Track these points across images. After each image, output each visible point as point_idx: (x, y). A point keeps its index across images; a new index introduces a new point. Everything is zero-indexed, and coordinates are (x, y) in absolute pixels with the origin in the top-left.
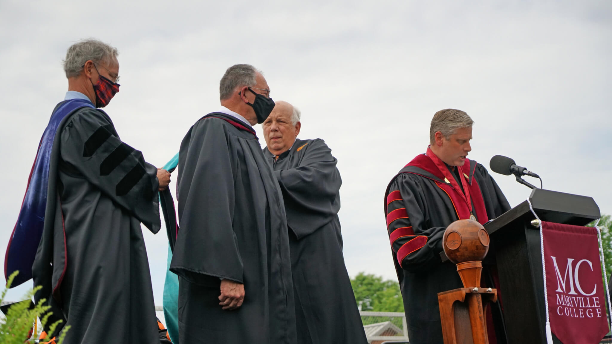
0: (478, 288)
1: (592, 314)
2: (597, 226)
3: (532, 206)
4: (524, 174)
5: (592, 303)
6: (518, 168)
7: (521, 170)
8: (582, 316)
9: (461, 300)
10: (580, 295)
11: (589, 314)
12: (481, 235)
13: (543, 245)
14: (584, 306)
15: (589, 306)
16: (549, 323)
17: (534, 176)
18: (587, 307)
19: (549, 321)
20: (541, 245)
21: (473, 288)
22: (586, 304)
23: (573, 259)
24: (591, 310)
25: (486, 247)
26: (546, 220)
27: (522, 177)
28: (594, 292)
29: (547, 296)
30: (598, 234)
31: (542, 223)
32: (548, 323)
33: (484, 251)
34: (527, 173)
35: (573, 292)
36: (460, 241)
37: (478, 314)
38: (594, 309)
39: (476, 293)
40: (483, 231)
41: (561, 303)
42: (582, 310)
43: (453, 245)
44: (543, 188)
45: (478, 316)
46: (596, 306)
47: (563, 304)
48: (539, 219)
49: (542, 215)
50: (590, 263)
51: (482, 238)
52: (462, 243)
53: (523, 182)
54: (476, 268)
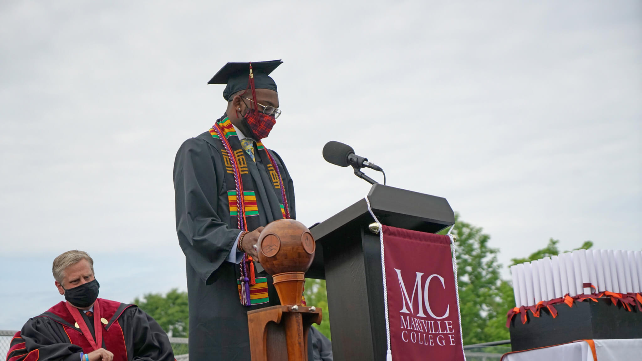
0: (298, 306)
1: (444, 341)
2: (450, 234)
3: (371, 206)
4: (364, 166)
5: (444, 328)
6: (357, 159)
7: (360, 161)
8: (432, 344)
9: (276, 321)
10: (429, 318)
11: (439, 342)
12: (305, 240)
13: (384, 255)
14: (434, 332)
15: (440, 332)
16: (391, 351)
17: (376, 168)
18: (438, 332)
19: (391, 349)
20: (381, 254)
21: (292, 306)
22: (436, 329)
23: (423, 274)
24: (443, 336)
25: (311, 254)
26: (388, 225)
27: (362, 170)
28: (447, 315)
29: (389, 317)
30: (451, 243)
31: (382, 227)
32: (389, 351)
33: (308, 259)
34: (368, 165)
35: (421, 314)
36: (279, 246)
37: (297, 338)
38: (446, 335)
39: (296, 312)
40: (308, 234)
41: (405, 326)
42: (432, 336)
43: (269, 251)
44: (386, 185)
45: (297, 342)
46: (449, 332)
47: (409, 328)
48: (379, 223)
49: (384, 217)
50: (442, 280)
51: (306, 243)
52: (281, 249)
53: (362, 176)
54: (297, 281)
